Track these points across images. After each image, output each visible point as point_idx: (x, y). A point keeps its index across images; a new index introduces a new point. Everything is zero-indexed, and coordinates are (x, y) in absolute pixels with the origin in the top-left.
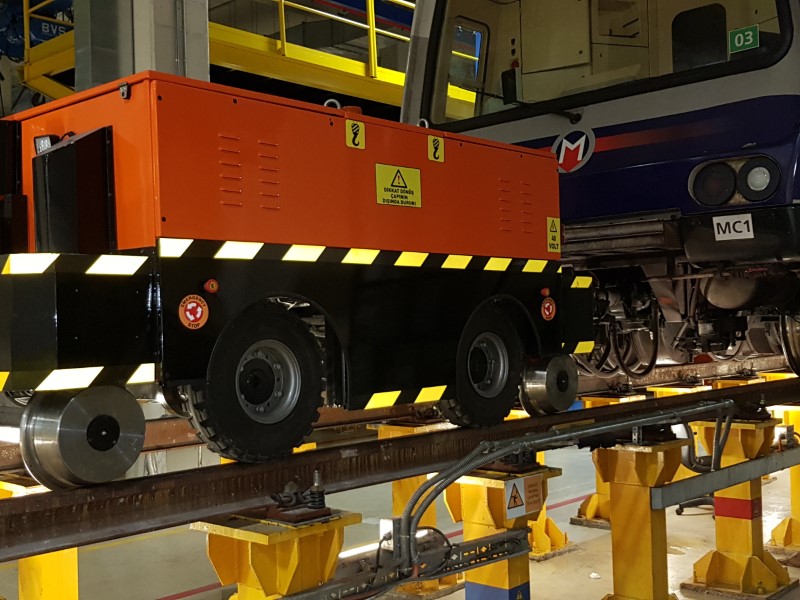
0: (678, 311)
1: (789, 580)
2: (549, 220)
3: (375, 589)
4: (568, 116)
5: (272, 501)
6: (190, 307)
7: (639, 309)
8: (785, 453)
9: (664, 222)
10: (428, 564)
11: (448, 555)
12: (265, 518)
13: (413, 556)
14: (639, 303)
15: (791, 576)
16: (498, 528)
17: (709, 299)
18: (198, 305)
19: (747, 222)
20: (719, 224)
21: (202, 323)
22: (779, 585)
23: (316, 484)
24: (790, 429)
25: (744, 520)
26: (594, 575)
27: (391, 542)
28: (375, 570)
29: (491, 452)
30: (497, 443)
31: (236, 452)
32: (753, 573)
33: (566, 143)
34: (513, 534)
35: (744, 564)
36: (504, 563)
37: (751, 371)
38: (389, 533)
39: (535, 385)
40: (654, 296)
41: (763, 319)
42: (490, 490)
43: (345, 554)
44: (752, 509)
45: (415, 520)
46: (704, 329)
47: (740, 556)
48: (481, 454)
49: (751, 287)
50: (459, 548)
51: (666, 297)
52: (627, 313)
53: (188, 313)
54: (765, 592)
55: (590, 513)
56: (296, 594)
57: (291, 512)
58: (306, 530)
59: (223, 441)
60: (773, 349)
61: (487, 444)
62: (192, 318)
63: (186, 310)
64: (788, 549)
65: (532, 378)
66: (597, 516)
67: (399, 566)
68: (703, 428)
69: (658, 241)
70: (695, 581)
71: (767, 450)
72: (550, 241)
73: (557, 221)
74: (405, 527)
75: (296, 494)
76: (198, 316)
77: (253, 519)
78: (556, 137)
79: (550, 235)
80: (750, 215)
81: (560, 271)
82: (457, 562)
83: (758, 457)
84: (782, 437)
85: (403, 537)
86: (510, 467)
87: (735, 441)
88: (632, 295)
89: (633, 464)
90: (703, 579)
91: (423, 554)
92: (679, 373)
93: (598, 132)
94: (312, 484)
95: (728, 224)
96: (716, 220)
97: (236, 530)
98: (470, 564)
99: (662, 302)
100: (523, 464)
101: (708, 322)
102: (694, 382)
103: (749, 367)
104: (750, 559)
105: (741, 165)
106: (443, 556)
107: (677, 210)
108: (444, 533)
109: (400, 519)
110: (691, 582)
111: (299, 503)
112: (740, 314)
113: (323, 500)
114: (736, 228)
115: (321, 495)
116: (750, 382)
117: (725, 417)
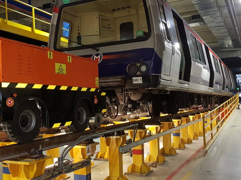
0: (123, 101)
1: (151, 170)
2: (96, 78)
3: (54, 176)
4: (96, 49)
5: (28, 154)
6: (9, 101)
7: (113, 101)
8: (149, 137)
9: (121, 78)
10: (67, 169)
11: (71, 166)
12: (26, 158)
13: (63, 167)
14: (113, 99)
15: (151, 169)
16: (84, 159)
17: (131, 98)
18: (11, 100)
19: (141, 79)
20: (134, 79)
21: (12, 105)
22: (148, 172)
23: (40, 148)
24: (150, 131)
25: (140, 155)
26: (102, 173)
27: (57, 164)
28: (54, 171)
29: (83, 138)
30: (85, 136)
31: (19, 140)
32: (142, 168)
33: (95, 57)
34: (87, 160)
35: (140, 167)
36: (85, 168)
37: (138, 117)
38: (57, 161)
39: (92, 121)
40: (117, 97)
41: (143, 103)
42: (82, 149)
43: (47, 167)
44: (142, 152)
45: (64, 157)
46: (130, 106)
47: (139, 165)
48: (81, 139)
49: (141, 95)
50: (74, 164)
51: (120, 97)
52: (110, 101)
53: (9, 102)
54: (145, 173)
55: (99, 157)
56: (35, 178)
57: (34, 156)
58: (38, 161)
59: (16, 138)
60: (145, 111)
61: (82, 136)
62: (10, 104)
63: (8, 102)
64: (149, 162)
65: (91, 119)
66: (101, 157)
67: (59, 170)
68: (130, 131)
69: (120, 83)
70: (128, 172)
71: (145, 137)
72: (96, 83)
73: (98, 78)
74: (61, 159)
75: (34, 151)
76: (11, 103)
77: (22, 159)
78: (92, 55)
79: (96, 82)
80: (141, 77)
81: (98, 91)
82: (74, 168)
83: (143, 139)
84: (148, 133)
85: (61, 162)
86: (87, 142)
87: (138, 135)
88: (112, 97)
89: (115, 141)
90: (130, 171)
91: (65, 166)
92: (121, 117)
93: (104, 54)
94: (39, 148)
95: (136, 79)
96: (133, 78)
97: (19, 162)
98: (77, 169)
99: (119, 99)
100: (90, 142)
101: (131, 104)
102: (125, 120)
103: (138, 116)
104: (141, 165)
105: (139, 65)
106: (70, 167)
107: (124, 75)
108: (71, 161)
109: (60, 158)
110: (127, 172)
111: (35, 154)
112: (137, 102)
113: (42, 153)
114: (138, 80)
115: (42, 151)
116: (138, 120)
117: (136, 128)
